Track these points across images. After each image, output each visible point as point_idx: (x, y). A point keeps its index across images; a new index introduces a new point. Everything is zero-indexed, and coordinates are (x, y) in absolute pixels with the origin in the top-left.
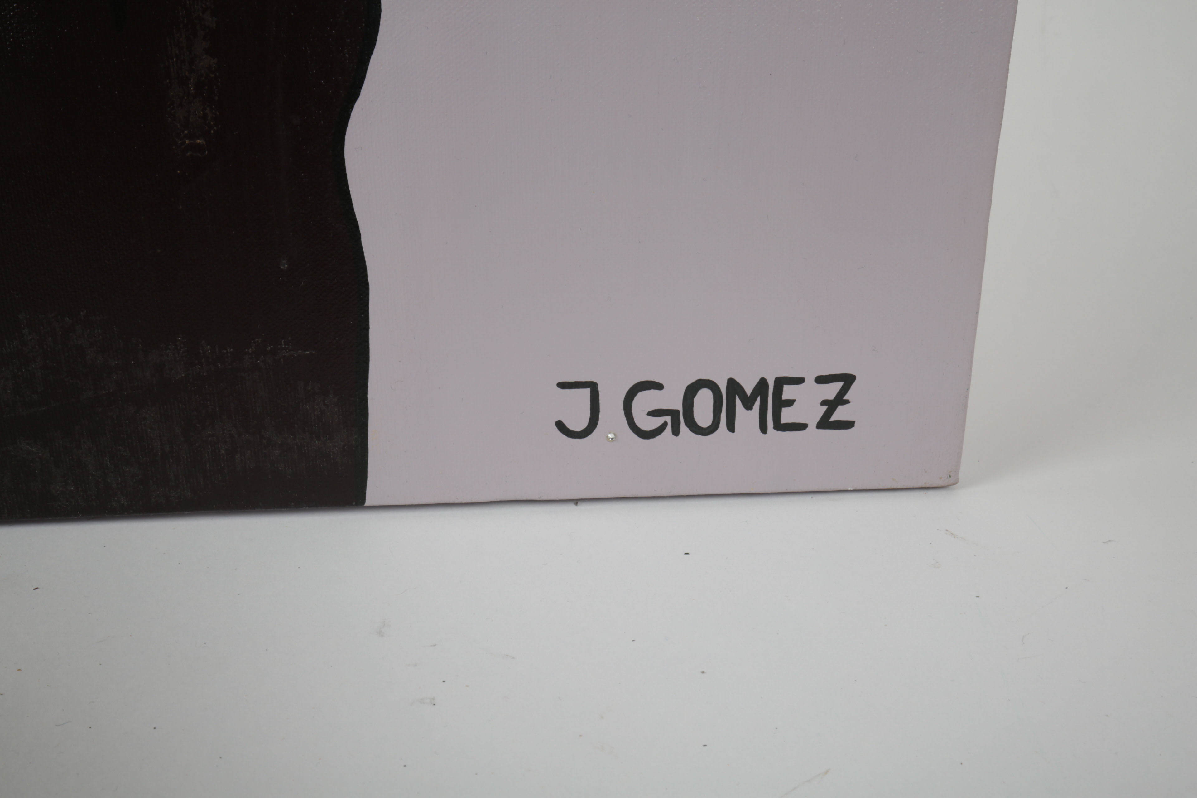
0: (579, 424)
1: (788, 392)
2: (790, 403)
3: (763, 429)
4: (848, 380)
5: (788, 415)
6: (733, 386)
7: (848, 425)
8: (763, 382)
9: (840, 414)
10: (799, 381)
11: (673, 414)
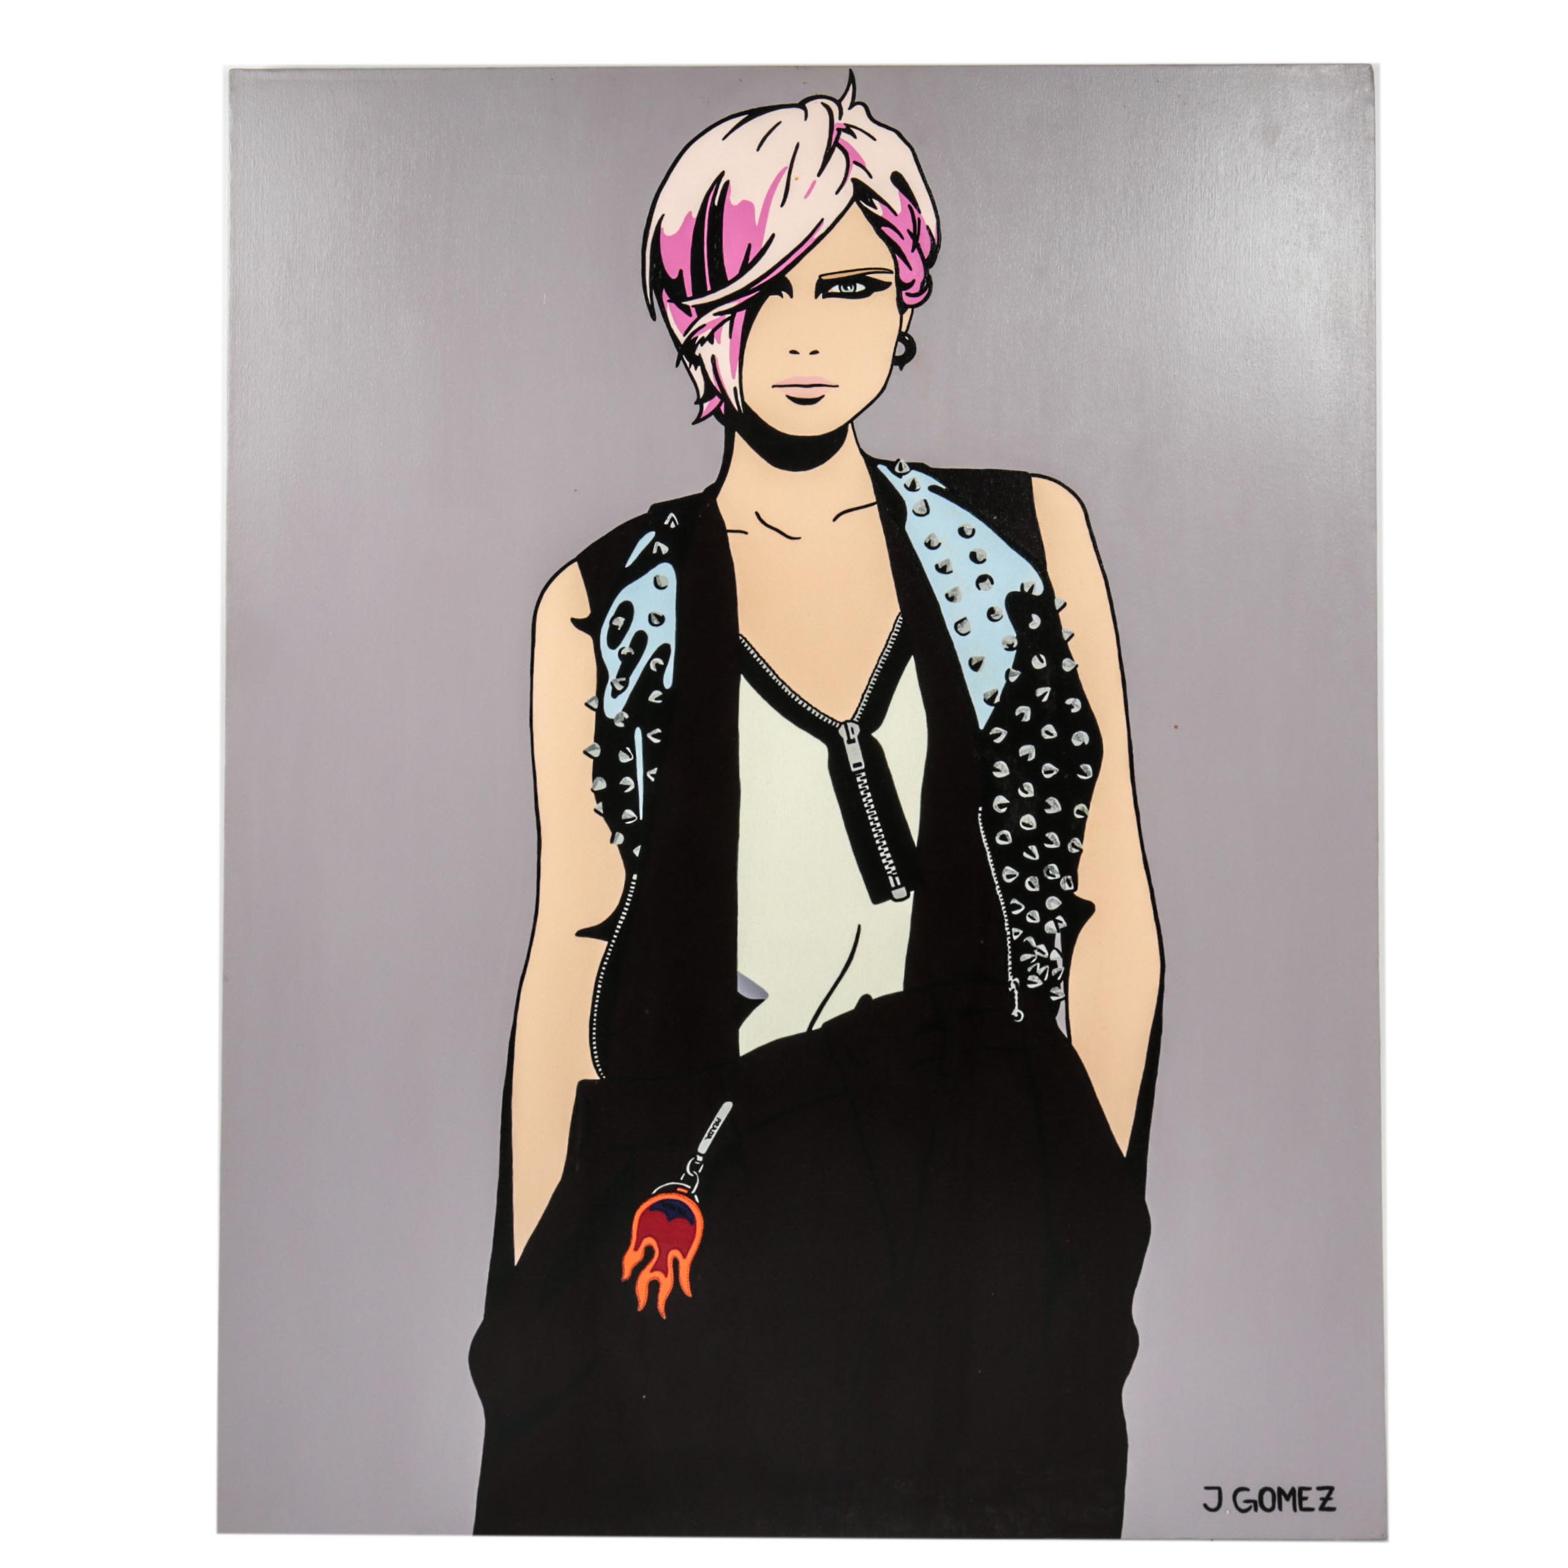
0: (1213, 1504)
1: (1305, 1494)
2: (1306, 1498)
3: (1295, 1510)
4: (1331, 1489)
5: (1305, 1504)
6: (1280, 1491)
7: (1333, 1509)
8: (1293, 1490)
9: (1329, 1504)
10: (1309, 1489)
11: (1255, 1502)
